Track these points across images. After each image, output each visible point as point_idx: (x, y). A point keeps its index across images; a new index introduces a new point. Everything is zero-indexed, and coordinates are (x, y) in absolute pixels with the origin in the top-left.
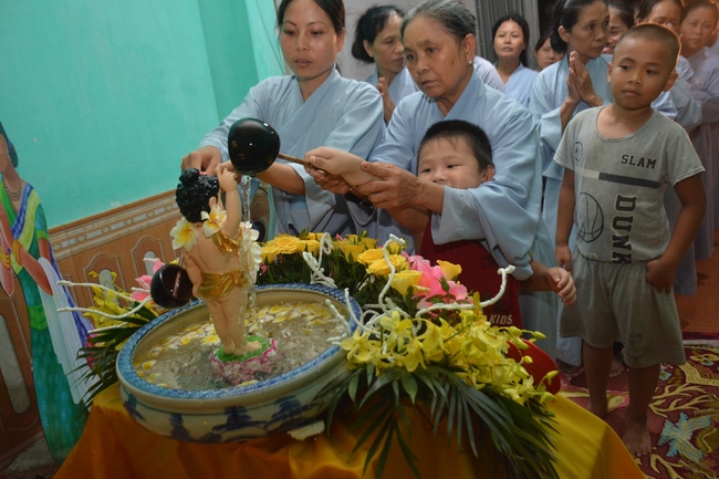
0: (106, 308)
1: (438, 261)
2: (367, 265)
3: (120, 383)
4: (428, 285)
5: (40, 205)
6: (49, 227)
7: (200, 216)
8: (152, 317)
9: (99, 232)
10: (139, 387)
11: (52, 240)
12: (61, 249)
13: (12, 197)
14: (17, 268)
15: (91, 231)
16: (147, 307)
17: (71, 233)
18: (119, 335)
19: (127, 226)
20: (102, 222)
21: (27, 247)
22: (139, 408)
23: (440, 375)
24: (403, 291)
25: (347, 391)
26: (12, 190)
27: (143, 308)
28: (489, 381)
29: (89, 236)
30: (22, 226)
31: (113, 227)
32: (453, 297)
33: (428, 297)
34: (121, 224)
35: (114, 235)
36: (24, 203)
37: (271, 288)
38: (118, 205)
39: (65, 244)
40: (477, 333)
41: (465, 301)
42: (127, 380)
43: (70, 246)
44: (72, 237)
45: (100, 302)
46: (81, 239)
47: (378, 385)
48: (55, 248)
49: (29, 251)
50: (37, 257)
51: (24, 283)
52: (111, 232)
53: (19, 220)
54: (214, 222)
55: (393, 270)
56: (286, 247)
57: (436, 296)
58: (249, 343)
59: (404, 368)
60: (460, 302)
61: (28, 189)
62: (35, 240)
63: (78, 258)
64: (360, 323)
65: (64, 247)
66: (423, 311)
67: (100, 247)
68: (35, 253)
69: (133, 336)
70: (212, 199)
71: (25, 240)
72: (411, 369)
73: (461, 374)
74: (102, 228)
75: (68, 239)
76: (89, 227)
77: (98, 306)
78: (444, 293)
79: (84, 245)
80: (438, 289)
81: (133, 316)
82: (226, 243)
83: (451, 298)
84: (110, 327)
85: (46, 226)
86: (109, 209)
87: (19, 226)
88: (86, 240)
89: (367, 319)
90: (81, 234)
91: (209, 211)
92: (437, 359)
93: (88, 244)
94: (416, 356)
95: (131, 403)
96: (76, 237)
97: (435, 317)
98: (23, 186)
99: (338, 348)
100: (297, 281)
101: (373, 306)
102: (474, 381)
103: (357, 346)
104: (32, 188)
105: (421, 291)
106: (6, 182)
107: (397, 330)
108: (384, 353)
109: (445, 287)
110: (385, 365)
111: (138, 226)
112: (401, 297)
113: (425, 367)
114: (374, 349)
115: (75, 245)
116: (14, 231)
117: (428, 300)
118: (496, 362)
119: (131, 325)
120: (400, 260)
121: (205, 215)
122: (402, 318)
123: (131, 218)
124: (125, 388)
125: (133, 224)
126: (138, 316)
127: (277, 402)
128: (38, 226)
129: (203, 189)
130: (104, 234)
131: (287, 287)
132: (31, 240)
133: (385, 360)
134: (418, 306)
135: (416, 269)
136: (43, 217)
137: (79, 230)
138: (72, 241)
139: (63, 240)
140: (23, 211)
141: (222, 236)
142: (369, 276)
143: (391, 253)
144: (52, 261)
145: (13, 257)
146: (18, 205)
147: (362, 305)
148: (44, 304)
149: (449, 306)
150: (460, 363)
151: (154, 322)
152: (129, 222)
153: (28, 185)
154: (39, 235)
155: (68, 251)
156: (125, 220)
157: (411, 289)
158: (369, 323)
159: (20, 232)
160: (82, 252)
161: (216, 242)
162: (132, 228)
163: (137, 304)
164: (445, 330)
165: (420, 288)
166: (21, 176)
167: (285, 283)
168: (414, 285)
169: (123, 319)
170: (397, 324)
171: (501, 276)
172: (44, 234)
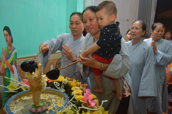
0: (12, 86)
2: (73, 91)
5: (16, 53)
7: (32, 73)
8: (22, 90)
10: (7, 111)
12: (19, 63)
13: (9, 50)
14: (6, 67)
18: (12, 94)
21: (10, 62)
24: (78, 101)
26: (9, 48)
27: (20, 88)
30: (10, 57)
33: (84, 103)
36: (12, 52)
42: (6, 108)
49: (10, 63)
50: (12, 65)
51: (7, 71)
53: (9, 56)
57: (86, 104)
58: (40, 104)
61: (14, 49)
62: (12, 61)
68: (12, 64)
69: (15, 95)
70: (36, 69)
71: (10, 61)
75: (23, 61)
76: (28, 59)
80: (86, 102)
84: (11, 91)
87: (9, 57)
91: (35, 72)
98: (13, 48)
104: (15, 48)
106: (8, 47)
116: (7, 58)
120: (81, 92)
128: (14, 57)
129: (34, 66)
132: (11, 61)
136: (16, 55)
139: (22, 61)
140: (11, 54)
141: (36, 78)
143: (80, 89)
144: (16, 66)
145: (5, 64)
146: (10, 52)
148: (11, 76)
149: (86, 108)
153: (14, 48)
154: (14, 60)
159: (9, 58)
166: (13, 46)
168: (80, 100)
169: (14, 90)
170: (70, 111)
171: (102, 102)
172: (15, 59)
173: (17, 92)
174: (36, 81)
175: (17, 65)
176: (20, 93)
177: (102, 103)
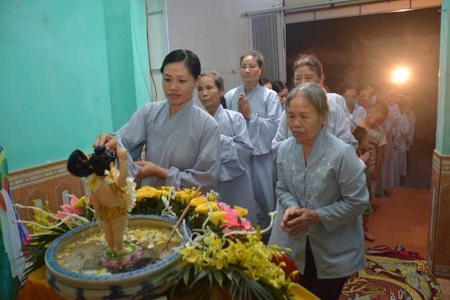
0: (41, 222)
1: (235, 207)
2: (195, 207)
3: (46, 268)
4: (230, 220)
5: (5, 159)
6: (10, 172)
7: (104, 173)
8: (68, 229)
9: (38, 177)
10: (59, 271)
11: (10, 179)
12: (14, 185)
15: (32, 176)
16: (66, 223)
17: (21, 176)
18: (48, 239)
19: (54, 174)
20: (40, 171)
22: (57, 284)
23: (235, 271)
24: (216, 223)
25: (182, 279)
27: (63, 224)
28: (262, 275)
29: (32, 178)
31: (46, 175)
32: (244, 228)
33: (229, 226)
34: (51, 173)
35: (47, 179)
37: (138, 216)
38: (50, 162)
39: (17, 182)
40: (257, 248)
41: (250, 230)
42: (52, 266)
43: (20, 184)
44: (22, 179)
45: (38, 219)
46: (27, 180)
47: (200, 276)
48: (11, 184)
52: (44, 177)
54: (112, 177)
55: (211, 210)
56: (149, 193)
57: (234, 226)
58: (125, 248)
59: (215, 267)
60: (247, 230)
63: (24, 191)
64: (190, 239)
65: (16, 184)
66: (226, 235)
67: (38, 185)
69: (57, 239)
70: (112, 163)
72: (219, 268)
73: (247, 272)
74: (40, 175)
75: (19, 180)
76: (32, 173)
77: (36, 221)
78: (239, 225)
79: (28, 184)
80: (235, 222)
81: (57, 228)
82: (118, 189)
83: (242, 228)
84: (43, 234)
85: (7, 171)
86: (45, 164)
88: (30, 181)
89: (194, 237)
90: (27, 177)
91: (109, 170)
92: (234, 262)
93: (30, 183)
94: (223, 260)
95: (53, 280)
96: (24, 178)
97: (234, 238)
99: (178, 254)
100: (154, 213)
101: (197, 230)
102: (254, 276)
103: (189, 253)
104: (2, 149)
105: (226, 223)
107: (212, 245)
108: (204, 257)
109: (239, 221)
110: (205, 265)
111: (61, 175)
112: (214, 226)
113: (227, 267)
114: (198, 255)
115: (23, 183)
117: (230, 228)
118: (266, 265)
119: (55, 233)
120: (214, 204)
121: (107, 172)
122: (215, 238)
123: (57, 170)
124: (49, 271)
125: (58, 173)
126: (60, 228)
127: (141, 284)
128: (3, 171)
129: (107, 158)
130: (41, 178)
131: (148, 216)
133: (205, 262)
134: (224, 231)
135: (223, 210)
136: (6, 166)
137: (26, 175)
138: (21, 181)
139: (16, 180)
141: (115, 185)
142: (196, 213)
143: (209, 200)
144: (9, 192)
147: (191, 229)
148: (1, 217)
149: (241, 233)
150: (246, 265)
151: (69, 232)
152: (56, 172)
153: (1, 147)
154: (3, 176)
155: (18, 187)
156: (53, 171)
157: (220, 222)
158: (196, 239)
160: (27, 188)
161: (112, 188)
162: (57, 176)
163: (60, 221)
164: (239, 246)
165: (225, 221)
167: (146, 214)
168: (222, 220)
169: (51, 230)
170: (213, 241)
171: (270, 217)
172: (6, 176)
173: (57, 233)
174: (115, 192)
175: (11, 189)
176: (65, 235)
177: (272, 217)
